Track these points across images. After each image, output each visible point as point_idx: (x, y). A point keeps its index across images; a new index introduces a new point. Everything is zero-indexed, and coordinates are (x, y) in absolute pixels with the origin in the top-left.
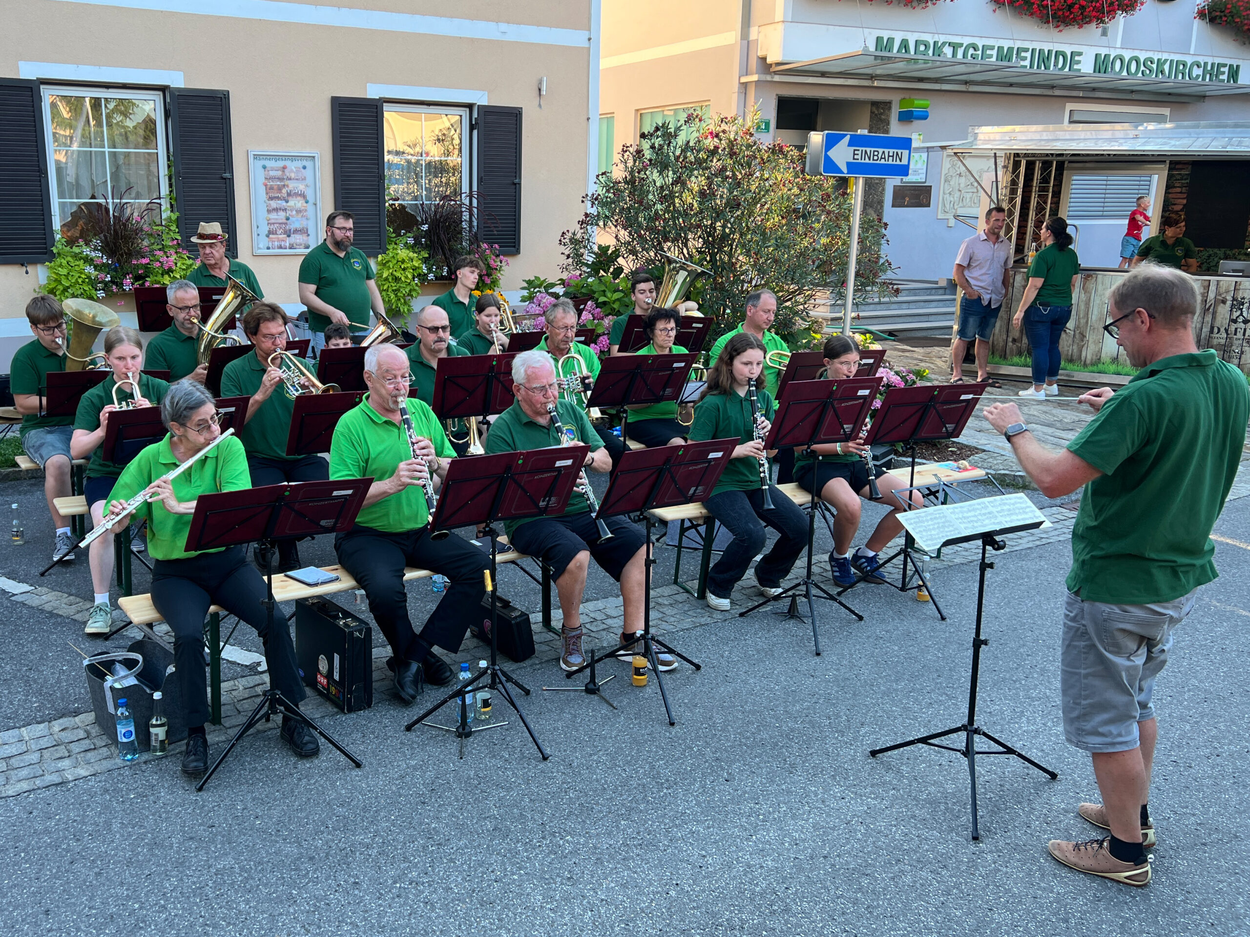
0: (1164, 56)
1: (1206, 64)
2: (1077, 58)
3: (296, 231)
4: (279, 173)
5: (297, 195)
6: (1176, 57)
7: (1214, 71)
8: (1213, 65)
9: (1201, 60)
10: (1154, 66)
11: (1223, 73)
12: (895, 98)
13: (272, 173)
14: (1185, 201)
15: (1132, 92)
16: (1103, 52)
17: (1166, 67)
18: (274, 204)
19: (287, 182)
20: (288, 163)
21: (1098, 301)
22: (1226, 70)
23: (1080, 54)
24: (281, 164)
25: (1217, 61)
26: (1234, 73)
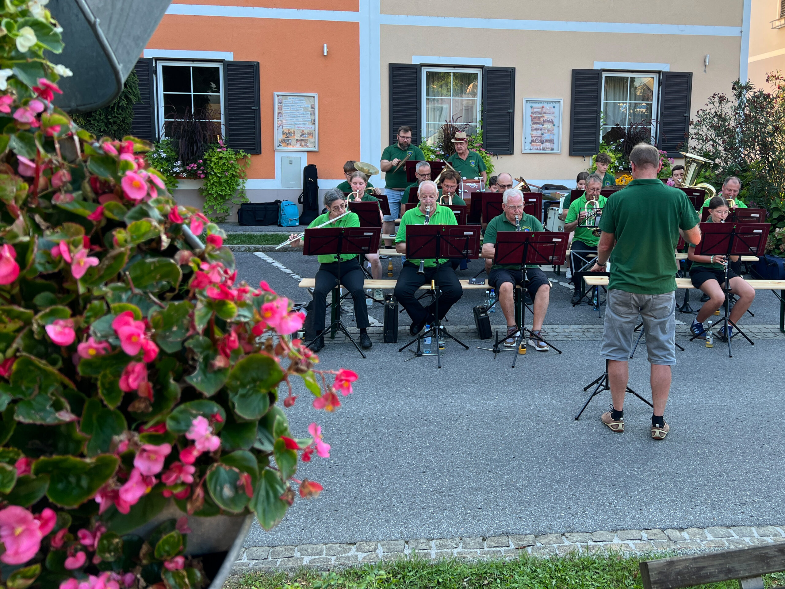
3: (547, 141)
4: (539, 110)
5: (548, 122)
13: (535, 110)
18: (535, 126)
19: (543, 115)
20: (545, 105)
24: (541, 105)
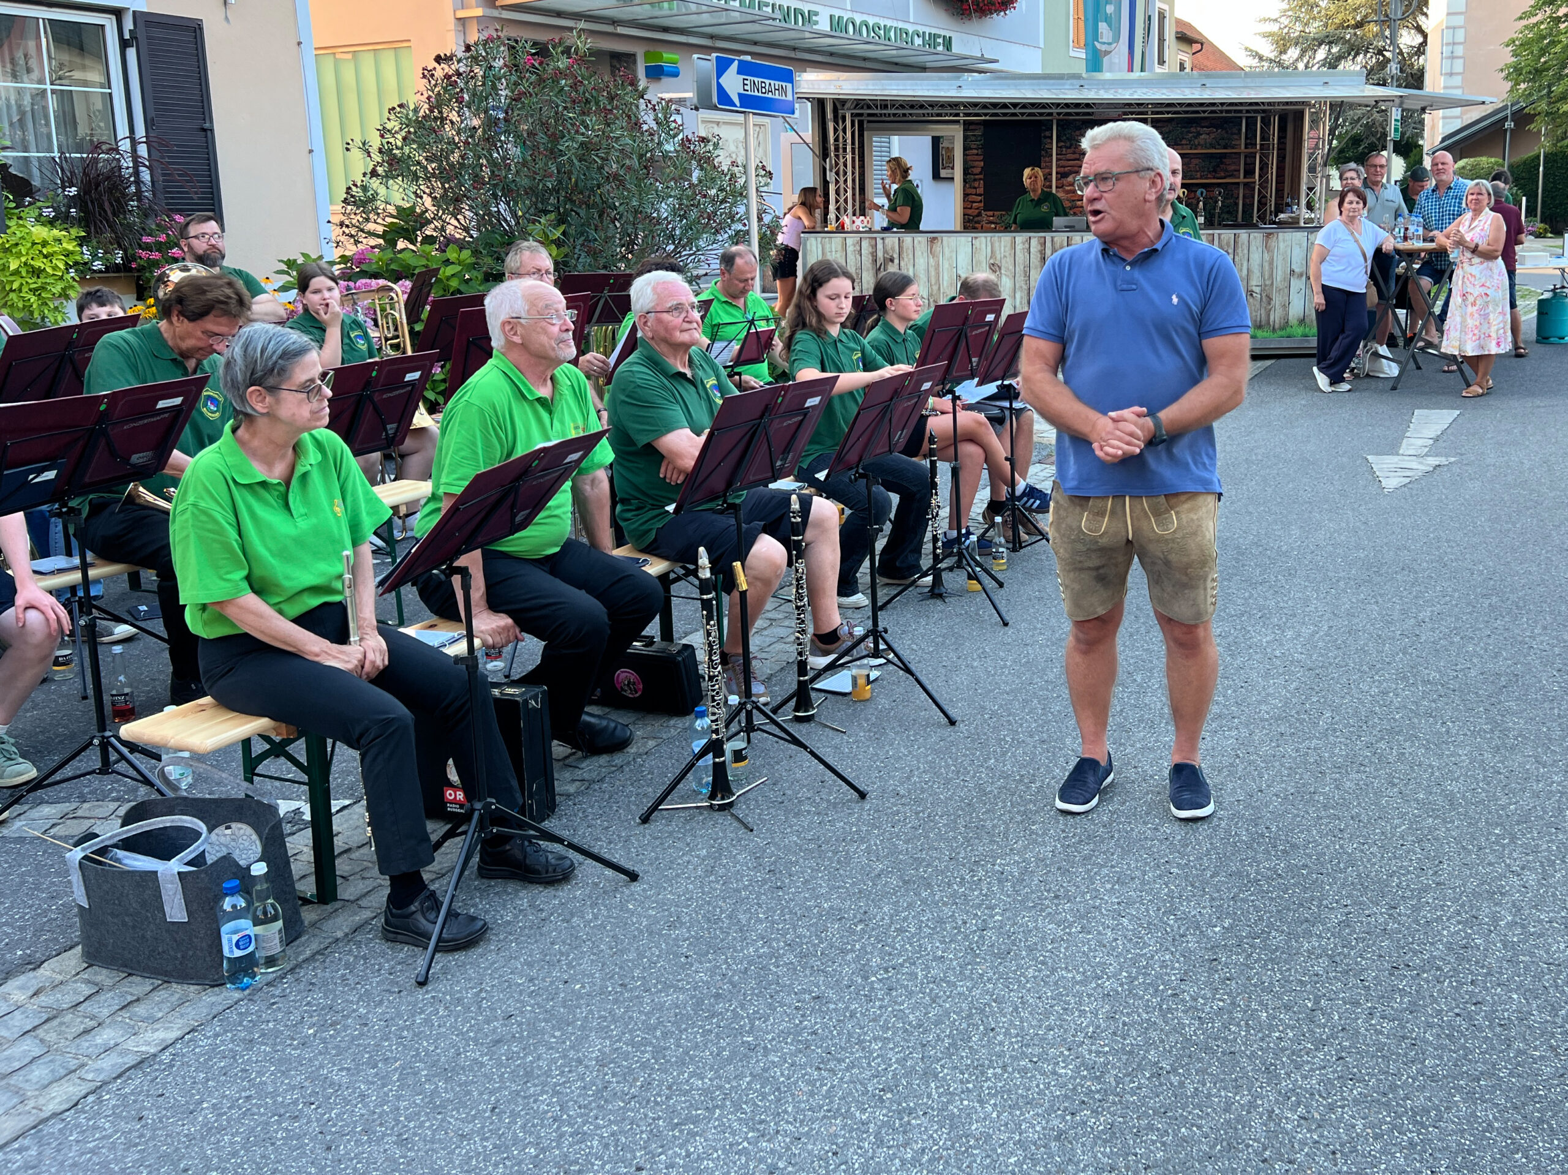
0: (889, 23)
1: (924, 33)
2: (814, 18)
6: (901, 25)
7: (932, 40)
8: (930, 34)
9: (921, 29)
10: (882, 32)
11: (939, 44)
12: (639, 51)
14: (982, 164)
15: (865, 59)
16: (837, 13)
17: (892, 34)
21: (946, 266)
22: (940, 40)
23: (816, 14)
25: (933, 31)
26: (948, 43)
